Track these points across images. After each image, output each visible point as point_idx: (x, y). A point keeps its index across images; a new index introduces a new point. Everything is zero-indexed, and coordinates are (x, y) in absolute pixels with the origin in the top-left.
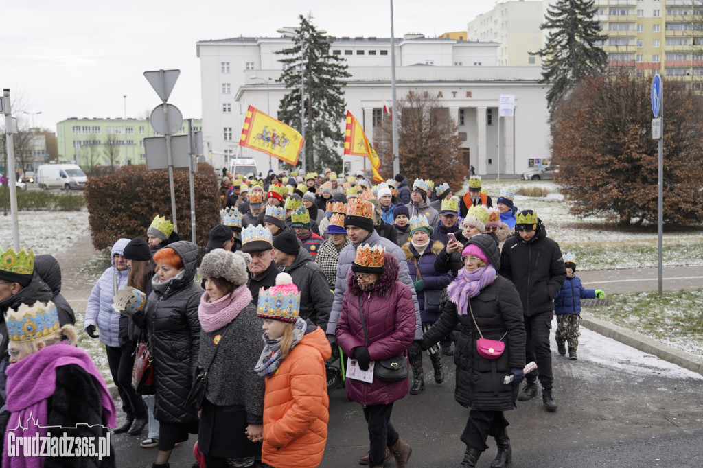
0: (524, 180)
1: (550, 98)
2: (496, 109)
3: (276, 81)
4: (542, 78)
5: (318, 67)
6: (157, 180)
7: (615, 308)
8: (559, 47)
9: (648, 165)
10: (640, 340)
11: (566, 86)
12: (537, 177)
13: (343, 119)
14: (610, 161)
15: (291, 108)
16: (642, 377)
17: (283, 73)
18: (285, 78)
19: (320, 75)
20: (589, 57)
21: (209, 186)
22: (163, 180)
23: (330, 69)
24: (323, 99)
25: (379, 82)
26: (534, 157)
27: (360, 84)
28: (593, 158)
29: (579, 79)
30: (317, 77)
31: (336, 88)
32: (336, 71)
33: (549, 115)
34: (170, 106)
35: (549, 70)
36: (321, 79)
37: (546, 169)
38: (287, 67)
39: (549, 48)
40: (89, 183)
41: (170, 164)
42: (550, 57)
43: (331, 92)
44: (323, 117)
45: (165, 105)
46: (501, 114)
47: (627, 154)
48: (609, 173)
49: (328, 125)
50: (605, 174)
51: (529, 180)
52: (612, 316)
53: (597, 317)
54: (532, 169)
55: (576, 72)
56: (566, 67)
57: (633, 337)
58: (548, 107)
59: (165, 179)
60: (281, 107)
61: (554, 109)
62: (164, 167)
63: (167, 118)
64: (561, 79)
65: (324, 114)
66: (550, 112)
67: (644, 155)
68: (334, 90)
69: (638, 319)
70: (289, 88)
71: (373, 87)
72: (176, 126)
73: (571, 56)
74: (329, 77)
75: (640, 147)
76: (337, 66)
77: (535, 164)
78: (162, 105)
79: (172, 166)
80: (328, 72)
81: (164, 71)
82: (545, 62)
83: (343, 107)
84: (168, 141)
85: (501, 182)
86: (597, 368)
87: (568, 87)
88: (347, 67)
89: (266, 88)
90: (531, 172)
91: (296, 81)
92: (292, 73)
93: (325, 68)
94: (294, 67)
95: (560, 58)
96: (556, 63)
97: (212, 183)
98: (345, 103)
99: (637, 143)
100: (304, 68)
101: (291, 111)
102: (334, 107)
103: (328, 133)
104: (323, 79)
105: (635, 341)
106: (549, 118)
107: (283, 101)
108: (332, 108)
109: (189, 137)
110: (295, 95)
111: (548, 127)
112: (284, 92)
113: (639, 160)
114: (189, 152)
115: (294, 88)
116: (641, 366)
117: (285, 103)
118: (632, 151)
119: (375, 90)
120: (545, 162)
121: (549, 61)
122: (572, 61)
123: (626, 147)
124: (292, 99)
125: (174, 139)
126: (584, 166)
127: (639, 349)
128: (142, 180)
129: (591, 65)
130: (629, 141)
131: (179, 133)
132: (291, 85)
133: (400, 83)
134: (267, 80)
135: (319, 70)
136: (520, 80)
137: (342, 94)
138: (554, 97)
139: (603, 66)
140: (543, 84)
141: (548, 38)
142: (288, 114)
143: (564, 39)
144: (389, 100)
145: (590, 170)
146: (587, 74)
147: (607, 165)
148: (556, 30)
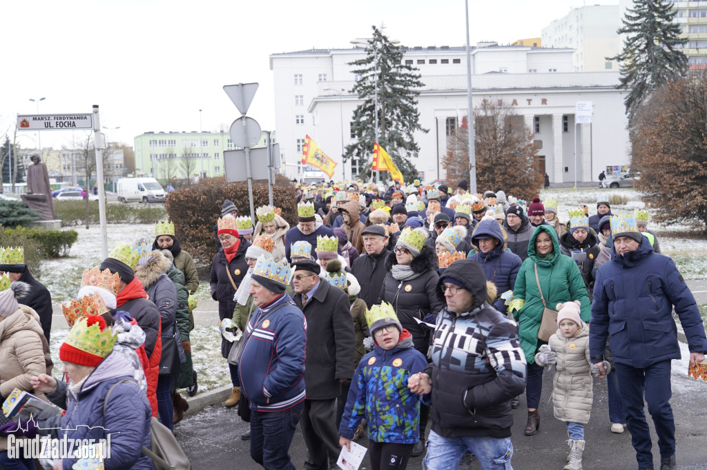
0: (602, 187)
1: (628, 104)
2: (573, 116)
3: (349, 92)
4: (620, 83)
5: (391, 77)
6: (236, 192)
8: (637, 51)
11: (645, 91)
12: (615, 185)
13: (416, 129)
14: (695, 167)
15: (364, 119)
17: (356, 84)
18: (358, 89)
19: (392, 85)
20: (669, 61)
21: (287, 198)
22: (242, 193)
23: (403, 79)
24: (396, 109)
25: (452, 90)
26: (613, 165)
27: (433, 93)
28: (676, 164)
29: (659, 84)
30: (390, 87)
31: (409, 97)
32: (409, 80)
34: (248, 119)
35: (628, 75)
36: (394, 90)
37: (625, 176)
38: (359, 78)
39: (627, 53)
41: (249, 176)
42: (628, 62)
43: (404, 102)
44: (396, 127)
45: (243, 118)
46: (577, 121)
48: (694, 179)
49: (401, 135)
50: (689, 181)
51: (607, 187)
54: (611, 176)
55: (656, 76)
56: (645, 72)
58: (626, 113)
59: (244, 191)
60: (354, 118)
61: (633, 115)
62: (242, 179)
63: (246, 131)
64: (639, 84)
65: (397, 124)
66: (628, 117)
68: (407, 100)
70: (362, 99)
71: (446, 96)
72: (255, 138)
73: (650, 61)
74: (402, 87)
76: (410, 76)
77: (614, 172)
78: (241, 118)
79: (251, 178)
80: (401, 82)
81: (243, 85)
82: (623, 67)
83: (417, 116)
84: (247, 153)
85: (578, 190)
87: (647, 92)
88: (420, 76)
89: (339, 99)
90: (609, 180)
91: (369, 92)
92: (365, 84)
93: (398, 78)
94: (367, 77)
95: (638, 63)
96: (635, 68)
97: (290, 195)
98: (418, 113)
100: (377, 78)
101: (364, 122)
102: (407, 117)
103: (401, 143)
104: (397, 89)
106: (628, 124)
107: (356, 112)
108: (405, 118)
109: (268, 149)
110: (367, 106)
111: (627, 133)
112: (357, 103)
114: (268, 164)
115: (367, 98)
117: (358, 113)
119: (448, 99)
120: (623, 169)
121: (627, 66)
122: (652, 65)
124: (365, 110)
125: (253, 152)
126: (667, 173)
128: (222, 192)
129: (671, 69)
131: (256, 147)
132: (363, 96)
133: (474, 91)
134: (340, 91)
135: (392, 80)
136: (597, 86)
137: (415, 103)
138: (633, 103)
139: (684, 69)
140: (621, 90)
141: (625, 42)
142: (361, 124)
143: (642, 43)
144: (463, 109)
145: (673, 177)
146: (667, 78)
147: (692, 172)
148: (634, 34)
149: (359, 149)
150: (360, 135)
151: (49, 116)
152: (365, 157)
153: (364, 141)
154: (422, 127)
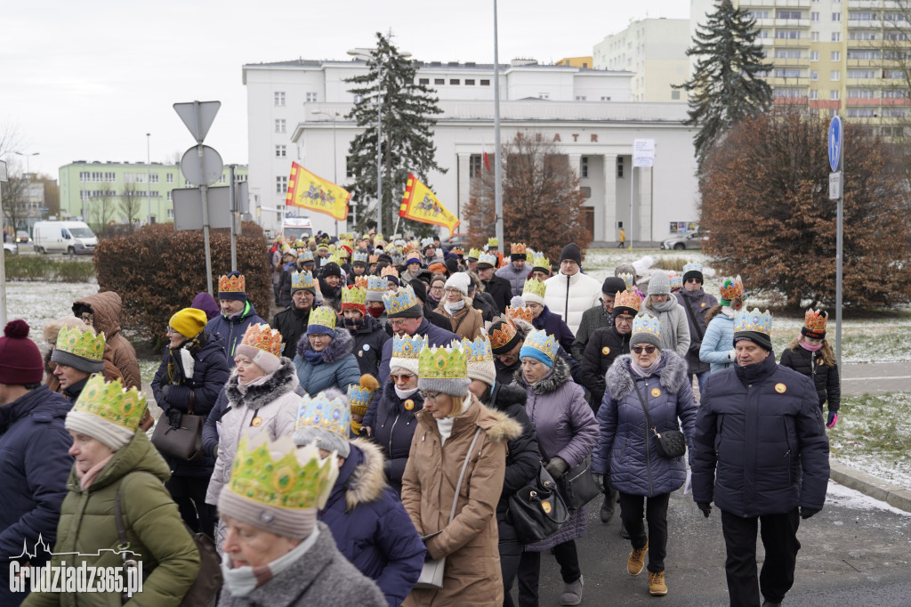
0: (664, 249)
1: (698, 144)
2: (629, 157)
3: (346, 117)
4: (688, 118)
5: (399, 100)
6: (188, 244)
8: (710, 79)
9: (824, 231)
11: (719, 129)
12: (680, 246)
13: (431, 168)
14: (775, 227)
15: (364, 152)
17: (355, 107)
18: (357, 113)
19: (402, 110)
20: (749, 91)
21: (256, 252)
22: (196, 244)
23: (415, 102)
24: (406, 142)
25: (479, 120)
26: (678, 220)
27: (453, 123)
28: (752, 222)
29: (736, 121)
30: (399, 113)
31: (422, 127)
32: (423, 105)
33: (696, 165)
34: (207, 149)
35: (698, 108)
36: (404, 116)
37: (693, 236)
38: (359, 100)
39: (698, 80)
40: (100, 247)
41: (206, 223)
42: (699, 92)
43: (416, 132)
44: (406, 165)
45: (200, 146)
46: (635, 164)
47: (796, 217)
48: (774, 241)
50: (769, 244)
51: (670, 249)
54: (675, 235)
55: (732, 111)
56: (720, 104)
58: (696, 156)
59: (198, 243)
60: (351, 151)
61: (704, 159)
62: (197, 227)
63: (202, 163)
64: (712, 119)
65: (407, 161)
66: (698, 161)
67: (819, 220)
68: (420, 130)
70: (361, 127)
71: (470, 127)
72: (215, 174)
73: (726, 91)
74: (413, 113)
75: (814, 209)
76: (424, 99)
77: (679, 229)
78: (197, 146)
79: (209, 226)
80: (412, 107)
81: (200, 103)
82: (692, 97)
83: (432, 152)
84: (204, 193)
85: (634, 252)
87: (722, 130)
88: (437, 100)
89: (332, 127)
90: (673, 239)
91: (371, 118)
92: (365, 107)
93: (409, 102)
94: (369, 99)
95: (711, 93)
96: (707, 99)
97: (260, 247)
98: (434, 147)
99: (809, 204)
100: (382, 100)
101: (363, 156)
102: (420, 152)
104: (407, 115)
106: (697, 170)
107: (353, 144)
108: (417, 153)
109: (231, 189)
110: (369, 136)
111: (696, 181)
112: (355, 131)
113: (812, 225)
114: (231, 208)
115: (368, 126)
117: (355, 146)
118: (804, 214)
119: (473, 130)
120: (693, 226)
121: (697, 96)
122: (728, 97)
123: (795, 209)
124: (366, 141)
125: (212, 191)
126: (742, 232)
128: (169, 244)
129: (752, 102)
130: (799, 202)
131: (218, 184)
132: (364, 123)
134: (334, 115)
135: (401, 104)
136: (660, 121)
137: (431, 135)
138: (703, 143)
139: (767, 103)
140: (689, 126)
141: (696, 67)
142: (360, 160)
143: (716, 68)
144: (491, 145)
145: (749, 237)
146: (746, 114)
147: (771, 232)
148: (707, 57)
149: (357, 192)
150: (358, 173)
152: (365, 202)
153: (363, 182)
154: (439, 165)
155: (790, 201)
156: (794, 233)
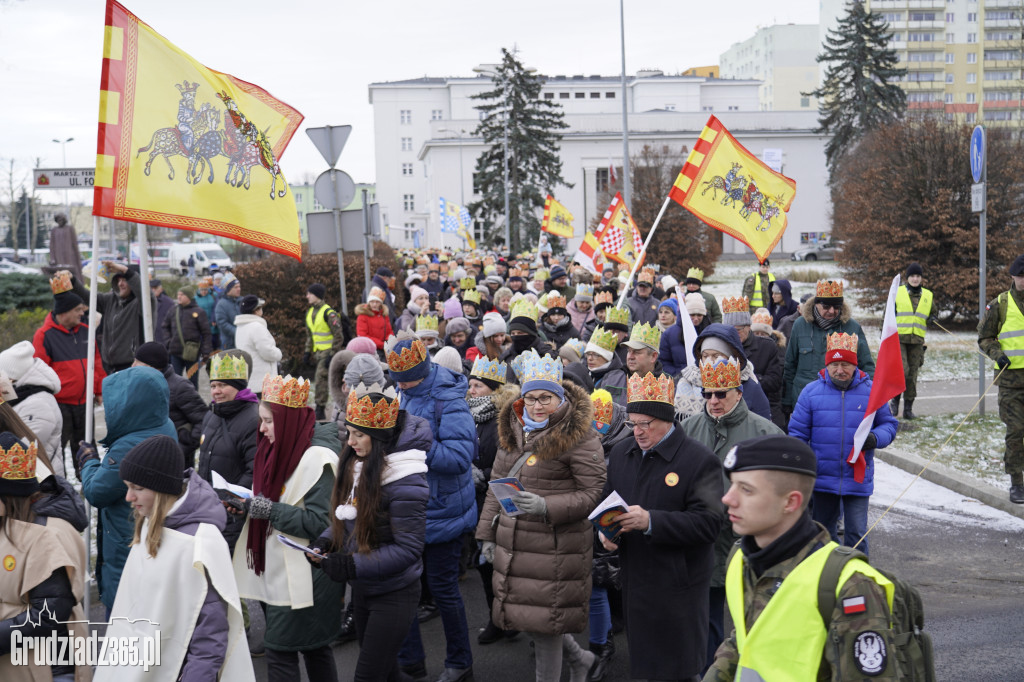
0: (795, 260)
1: (829, 153)
3: (472, 134)
4: (819, 126)
5: (525, 115)
6: (322, 267)
7: (922, 435)
8: (841, 85)
9: (964, 242)
10: (957, 479)
11: (851, 137)
12: (812, 257)
13: (557, 183)
14: (913, 237)
15: (490, 169)
16: (961, 529)
17: (481, 124)
18: (483, 130)
19: (528, 125)
20: (883, 98)
22: (331, 268)
23: (541, 118)
24: (532, 157)
25: (605, 133)
26: (809, 230)
27: (580, 137)
28: (888, 233)
29: (868, 128)
30: (525, 129)
31: (548, 142)
32: (549, 120)
33: (828, 174)
34: (339, 173)
35: (829, 115)
36: (529, 132)
37: (825, 246)
38: (484, 116)
39: (829, 87)
41: (339, 246)
42: (830, 99)
43: (543, 147)
44: (532, 180)
45: (332, 170)
47: (934, 227)
48: (911, 252)
49: (538, 190)
50: (905, 255)
51: (801, 260)
52: (918, 446)
53: (898, 447)
54: (806, 246)
55: (866, 117)
56: (852, 112)
57: (947, 475)
58: (827, 165)
59: (333, 266)
60: (478, 168)
61: (835, 168)
62: (331, 250)
63: (335, 187)
64: (844, 127)
65: (533, 177)
66: (829, 170)
67: (958, 229)
68: (546, 145)
69: (952, 449)
70: (488, 144)
71: (596, 141)
72: (347, 197)
73: (858, 97)
74: (539, 128)
75: (953, 218)
76: (550, 114)
77: (810, 240)
78: (329, 171)
79: (342, 250)
80: (538, 122)
81: (331, 128)
82: (824, 105)
83: (558, 167)
84: (337, 217)
86: (901, 516)
87: (854, 137)
88: (563, 115)
89: (458, 144)
90: (805, 250)
91: (497, 134)
92: (491, 123)
93: (535, 117)
94: (495, 115)
95: (843, 100)
96: (838, 106)
98: (560, 162)
99: (948, 213)
100: (508, 116)
101: (490, 173)
102: (546, 168)
103: (539, 202)
104: (533, 131)
105: (951, 480)
106: (828, 179)
107: (480, 161)
108: (544, 168)
109: (363, 213)
110: (496, 152)
111: (827, 191)
112: (483, 148)
113: (950, 235)
114: (364, 231)
115: (494, 143)
116: (958, 513)
117: (483, 162)
118: (942, 223)
119: (600, 144)
120: (822, 237)
121: (828, 104)
122: (860, 103)
123: (933, 218)
124: (492, 158)
125: (344, 215)
126: (877, 244)
127: (955, 491)
128: (304, 267)
129: (885, 108)
130: (938, 211)
131: (351, 207)
132: (491, 139)
133: (632, 135)
134: (460, 133)
135: (527, 120)
136: (789, 129)
137: (557, 150)
138: (835, 151)
139: (900, 109)
140: (820, 135)
141: (826, 73)
142: (487, 176)
143: (848, 75)
144: (619, 158)
145: (885, 249)
146: (879, 121)
147: (908, 242)
148: (838, 63)
149: (484, 209)
150: (485, 190)
151: (75, 170)
152: (492, 219)
153: (490, 199)
154: (565, 180)
155: (929, 210)
156: (931, 244)
